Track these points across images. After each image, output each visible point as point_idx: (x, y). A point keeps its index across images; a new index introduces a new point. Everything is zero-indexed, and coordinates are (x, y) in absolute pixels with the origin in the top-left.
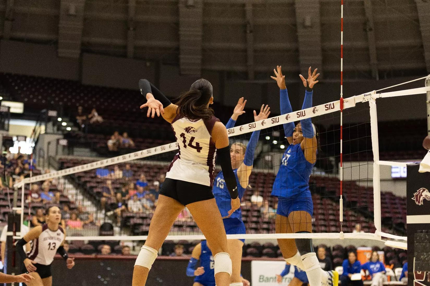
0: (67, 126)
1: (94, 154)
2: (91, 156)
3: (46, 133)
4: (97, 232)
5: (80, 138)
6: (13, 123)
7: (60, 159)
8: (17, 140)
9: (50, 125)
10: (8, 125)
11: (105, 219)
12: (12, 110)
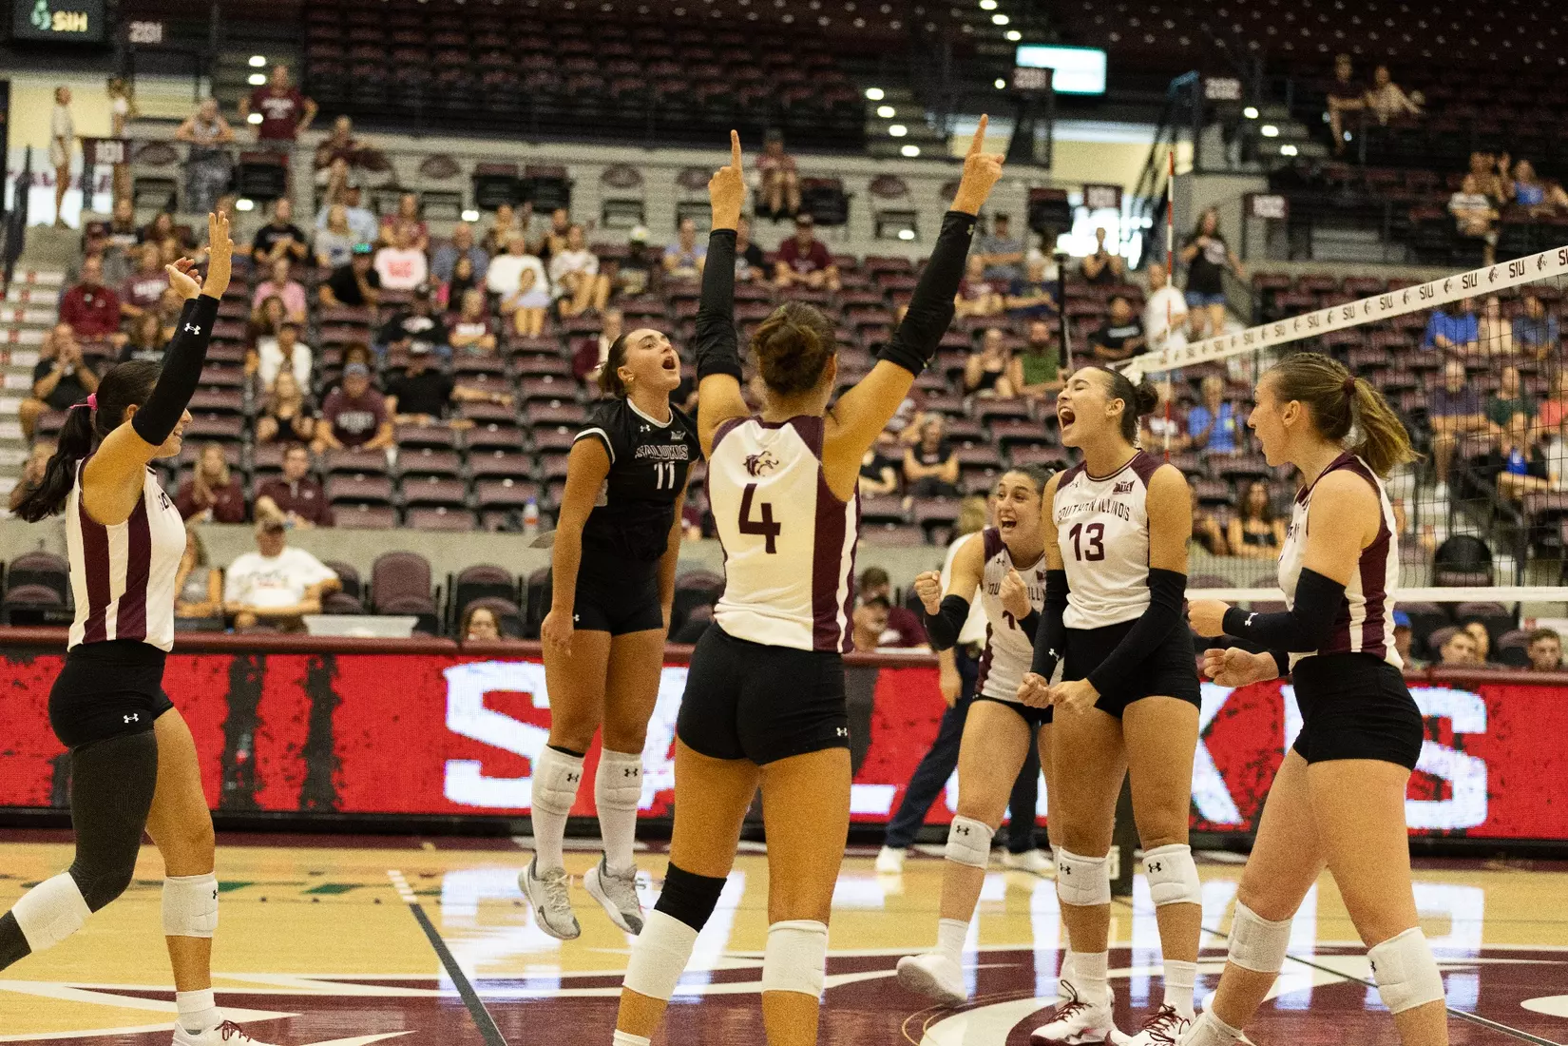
0: (1281, 140)
1: (1398, 252)
2: (1385, 263)
3: (1198, 170)
4: (1423, 572)
5: (1339, 184)
6: (1067, 135)
7: (1259, 276)
8: (1086, 203)
9: (1213, 135)
10: (1049, 142)
11: (1451, 523)
12: (1060, 84)
